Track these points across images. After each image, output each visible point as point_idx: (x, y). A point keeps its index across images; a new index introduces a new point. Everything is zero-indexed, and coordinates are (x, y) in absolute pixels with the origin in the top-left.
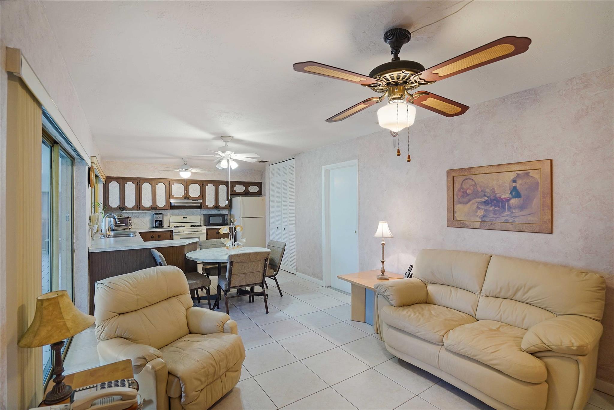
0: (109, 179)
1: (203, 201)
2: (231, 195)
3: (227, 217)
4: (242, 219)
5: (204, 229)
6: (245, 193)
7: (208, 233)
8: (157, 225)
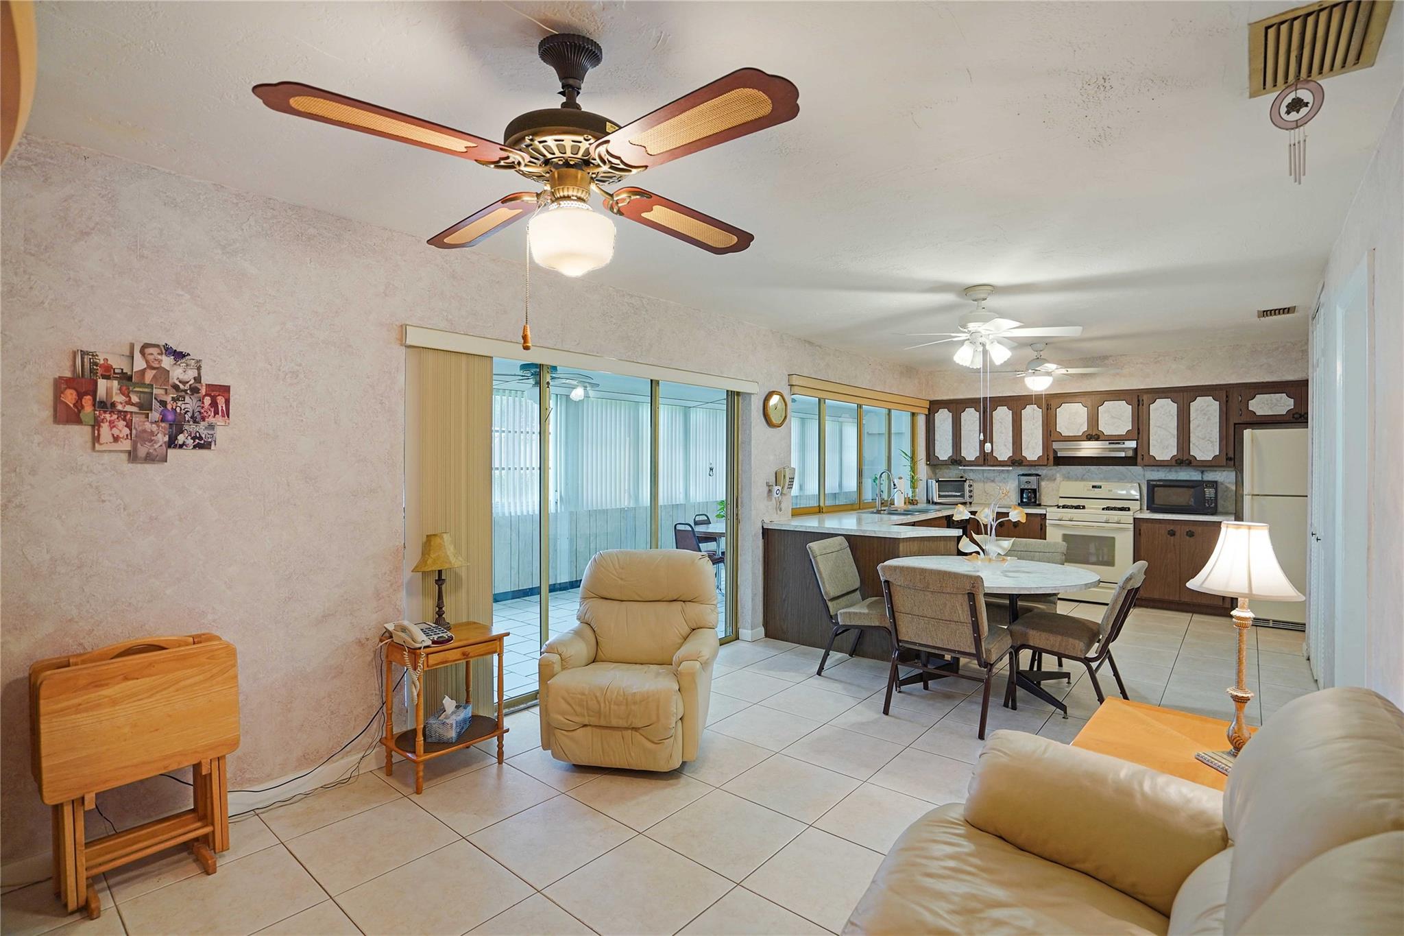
0: (935, 406)
1: (1139, 444)
2: (1235, 424)
3: (1212, 491)
4: (1252, 498)
5: (1128, 517)
6: (1293, 417)
7: (1140, 530)
8: (1024, 500)
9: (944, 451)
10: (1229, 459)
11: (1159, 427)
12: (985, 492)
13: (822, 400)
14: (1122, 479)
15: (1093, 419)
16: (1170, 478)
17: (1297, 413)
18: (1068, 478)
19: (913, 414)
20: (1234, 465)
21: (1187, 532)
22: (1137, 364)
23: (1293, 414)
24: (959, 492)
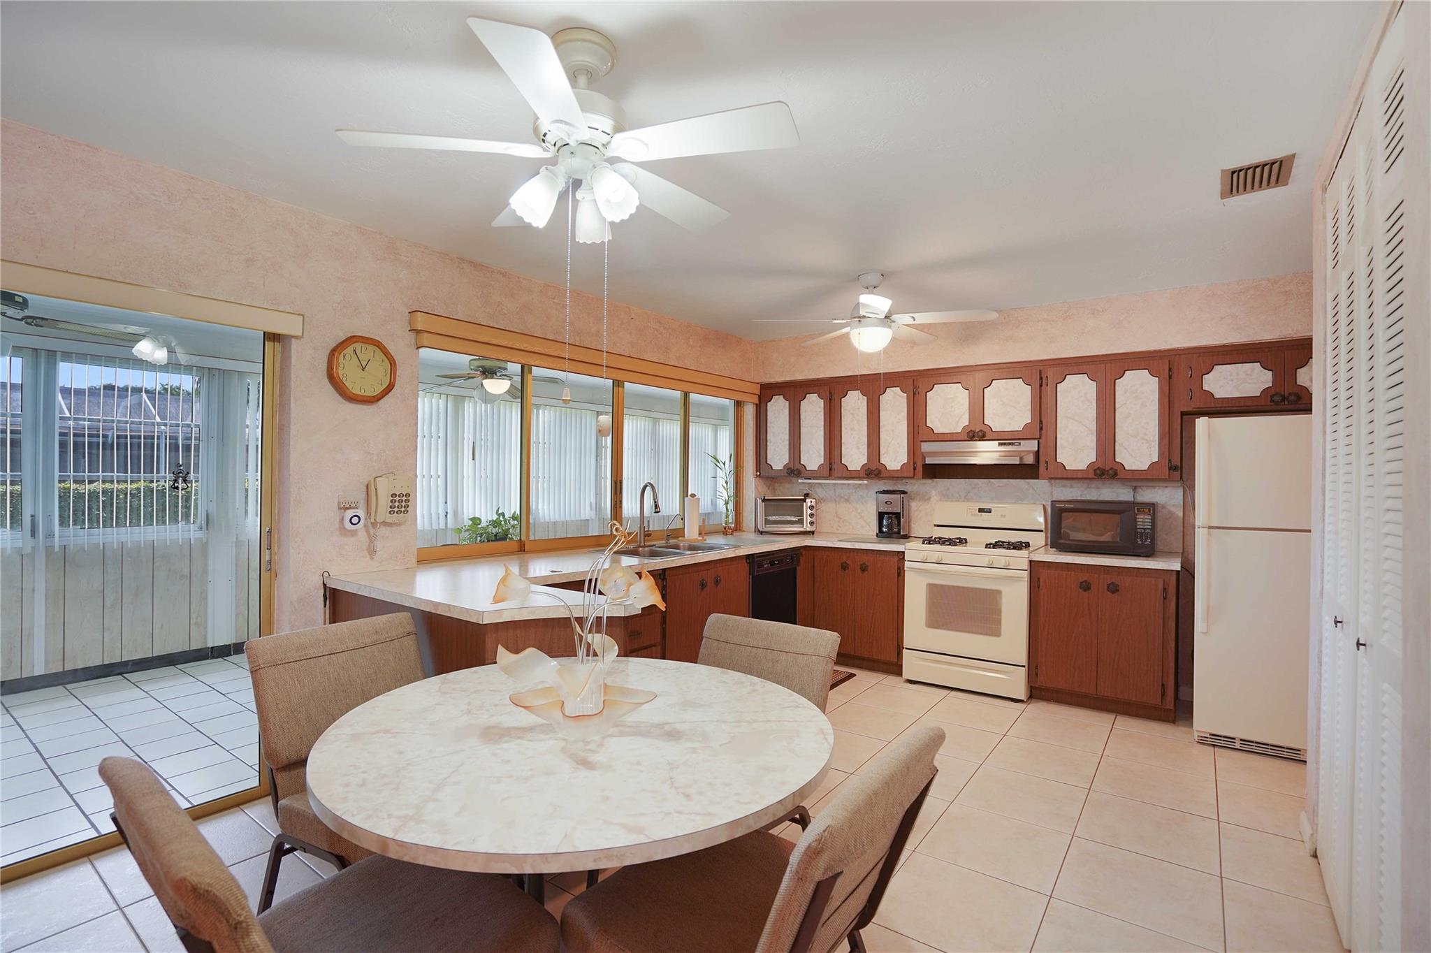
0: (767, 391)
1: (1041, 446)
2: (1183, 414)
3: (1147, 518)
4: (1209, 534)
5: (1020, 559)
6: (1272, 401)
7: (1039, 579)
8: (884, 530)
9: (778, 457)
10: (1173, 468)
11: (1070, 418)
12: (837, 516)
13: (526, 368)
14: (1020, 499)
15: (977, 408)
16: (1088, 497)
17: (1277, 394)
18: (946, 496)
19: (738, 404)
20: (1181, 478)
21: (1109, 585)
22: (1039, 321)
23: (1272, 396)
24: (795, 516)
